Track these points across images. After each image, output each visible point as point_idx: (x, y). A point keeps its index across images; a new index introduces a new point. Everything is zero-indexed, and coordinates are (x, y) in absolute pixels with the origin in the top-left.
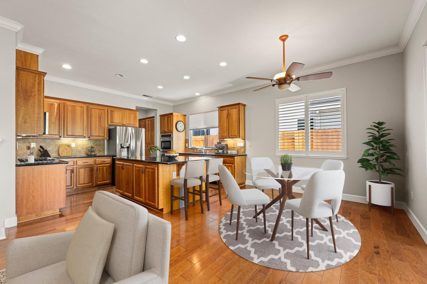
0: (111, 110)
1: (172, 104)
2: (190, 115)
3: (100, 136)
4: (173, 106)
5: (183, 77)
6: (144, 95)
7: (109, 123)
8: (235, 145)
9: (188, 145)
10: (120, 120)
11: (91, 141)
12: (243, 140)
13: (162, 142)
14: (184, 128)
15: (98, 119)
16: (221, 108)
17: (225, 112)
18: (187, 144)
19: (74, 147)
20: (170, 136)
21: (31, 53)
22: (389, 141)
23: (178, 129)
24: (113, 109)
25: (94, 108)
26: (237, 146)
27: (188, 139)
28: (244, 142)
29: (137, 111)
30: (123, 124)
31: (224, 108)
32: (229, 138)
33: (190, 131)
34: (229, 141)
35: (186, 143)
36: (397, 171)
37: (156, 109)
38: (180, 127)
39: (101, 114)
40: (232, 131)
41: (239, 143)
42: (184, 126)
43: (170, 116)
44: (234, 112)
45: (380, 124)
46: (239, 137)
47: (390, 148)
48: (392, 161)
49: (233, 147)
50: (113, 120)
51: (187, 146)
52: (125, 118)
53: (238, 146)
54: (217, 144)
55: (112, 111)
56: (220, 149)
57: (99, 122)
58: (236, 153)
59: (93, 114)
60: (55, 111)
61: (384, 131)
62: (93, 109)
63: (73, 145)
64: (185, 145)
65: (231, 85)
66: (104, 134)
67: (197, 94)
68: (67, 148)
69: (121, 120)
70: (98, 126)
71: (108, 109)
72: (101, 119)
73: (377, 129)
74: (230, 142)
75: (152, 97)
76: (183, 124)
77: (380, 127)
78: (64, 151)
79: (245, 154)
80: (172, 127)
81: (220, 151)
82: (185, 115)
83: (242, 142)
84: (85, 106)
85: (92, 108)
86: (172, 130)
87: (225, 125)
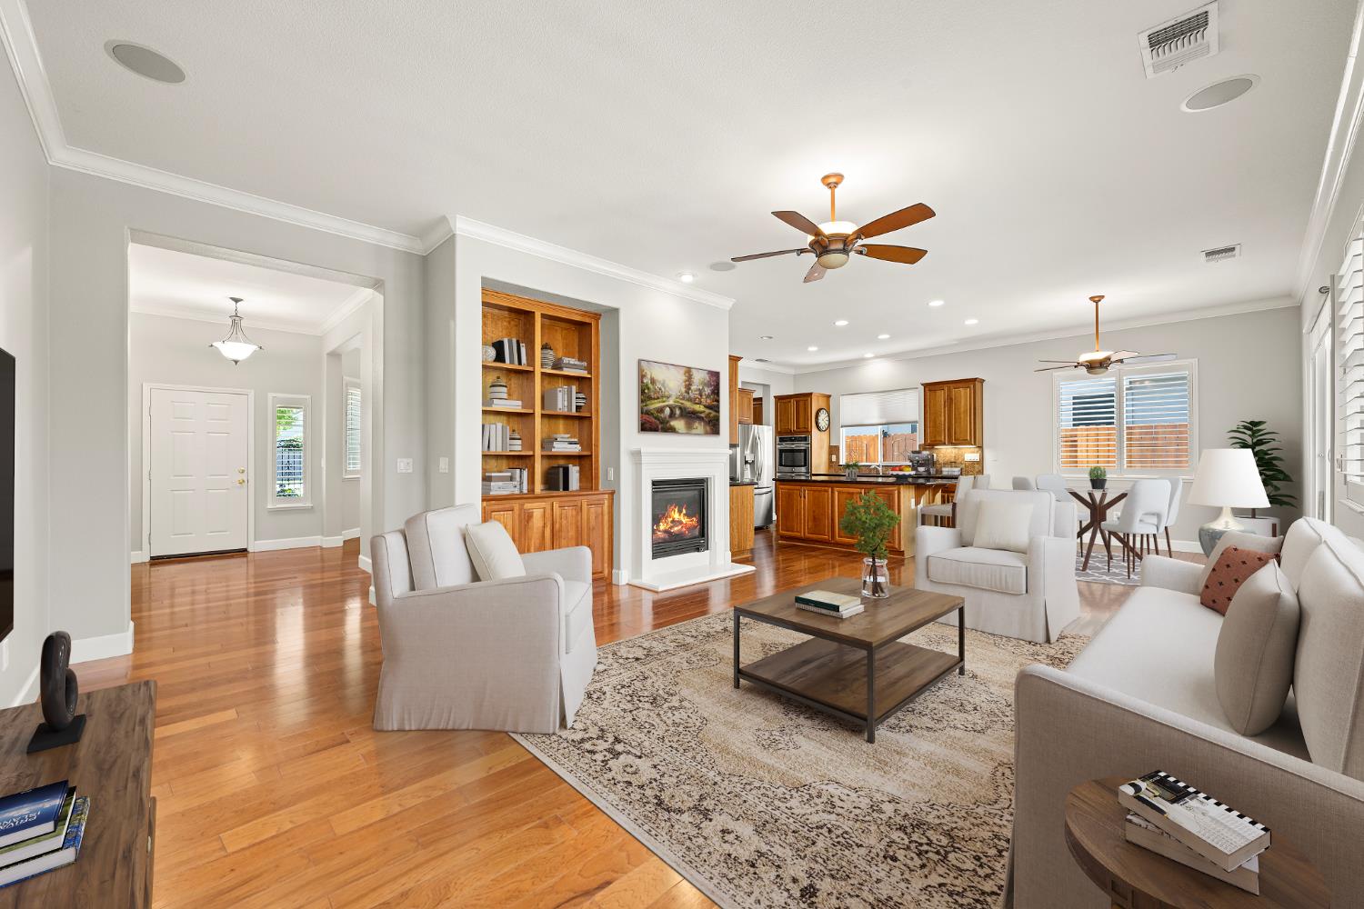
1: (792, 372)
2: (842, 395)
4: (795, 375)
8: (959, 458)
9: (838, 458)
12: (977, 449)
13: (781, 451)
14: (827, 423)
16: (930, 388)
17: (941, 395)
18: (833, 456)
20: (805, 439)
22: (1269, 452)
23: (819, 426)
26: (962, 460)
27: (835, 446)
28: (979, 453)
31: (937, 386)
32: (951, 443)
33: (839, 429)
34: (943, 451)
36: (1285, 499)
37: (767, 383)
38: (823, 420)
40: (958, 430)
41: (970, 454)
42: (827, 419)
43: (805, 399)
44: (963, 394)
45: (1254, 424)
46: (969, 444)
47: (1274, 462)
48: (1275, 483)
49: (953, 460)
51: (834, 460)
53: (964, 460)
56: (922, 465)
58: (961, 471)
61: (1263, 435)
64: (830, 459)
67: (869, 355)
73: (1249, 433)
74: (945, 452)
76: (827, 415)
77: (1254, 429)
80: (808, 422)
81: (921, 469)
82: (829, 396)
83: (976, 453)
86: (808, 428)
87: (943, 418)
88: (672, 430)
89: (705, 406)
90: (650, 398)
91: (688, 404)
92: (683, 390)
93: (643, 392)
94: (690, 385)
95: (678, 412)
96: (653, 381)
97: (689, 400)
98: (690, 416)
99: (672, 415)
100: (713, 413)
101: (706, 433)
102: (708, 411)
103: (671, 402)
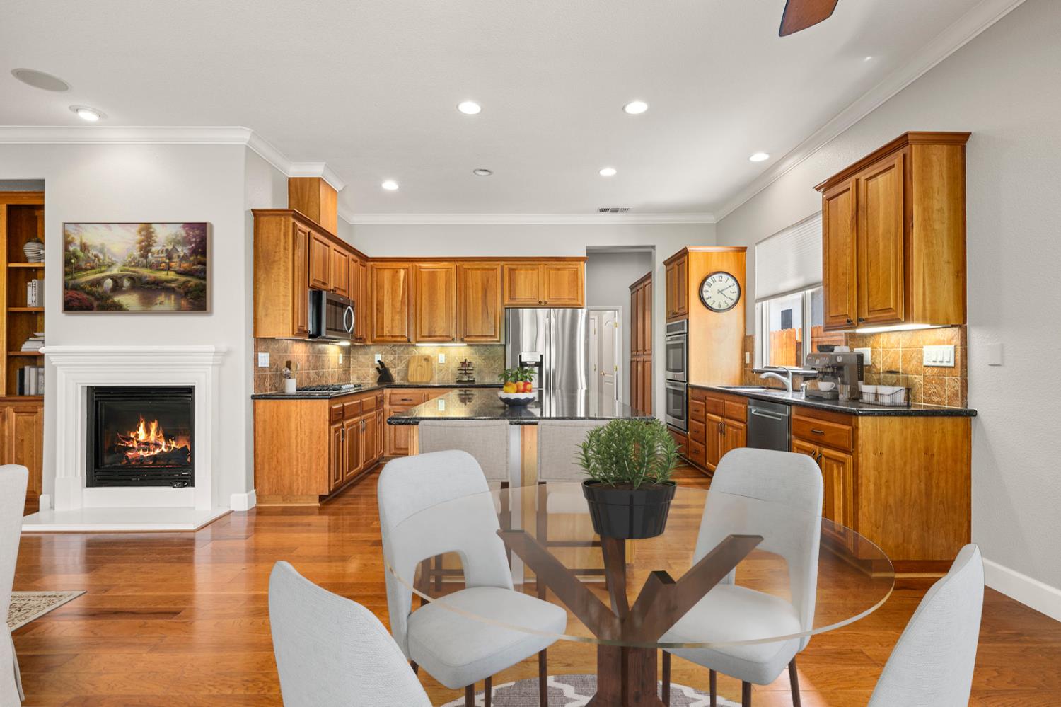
0: (510, 266)
2: (757, 244)
3: (486, 336)
4: (716, 224)
5: (624, 108)
6: (602, 210)
7: (507, 301)
8: (912, 358)
9: (752, 357)
10: (532, 290)
11: (475, 347)
12: (942, 332)
13: (668, 347)
14: (735, 296)
15: (480, 295)
16: (833, 188)
17: (845, 204)
18: (748, 354)
19: (444, 362)
20: (682, 326)
21: (310, 178)
23: (709, 302)
24: (513, 265)
25: (472, 269)
26: (920, 361)
27: (750, 336)
28: (957, 341)
29: (580, 261)
30: (541, 300)
31: (841, 184)
32: (863, 321)
33: (758, 305)
34: (874, 340)
35: (744, 350)
37: (652, 244)
38: (719, 292)
39: (488, 281)
40: (873, 285)
41: (931, 345)
42: (735, 288)
43: (683, 259)
44: (882, 190)
46: (908, 317)
49: (901, 366)
50: (515, 294)
51: (748, 361)
52: (546, 286)
53: (925, 363)
54: (816, 351)
55: (512, 271)
56: (824, 379)
57: (482, 302)
58: (900, 398)
59: (471, 283)
60: (400, 286)
62: (470, 272)
63: (442, 358)
64: (743, 358)
65: (868, 58)
66: (495, 331)
68: (424, 363)
69: (535, 290)
70: (480, 311)
71: (502, 267)
72: (489, 295)
75: (627, 210)
76: (731, 281)
78: (417, 370)
79: (965, 404)
80: (686, 297)
81: (825, 386)
82: (744, 249)
83: (949, 343)
84: (453, 265)
85: (469, 269)
86: (686, 307)
88: (118, 308)
89: (179, 273)
90: (79, 269)
91: (146, 272)
92: (137, 254)
93: (67, 262)
94: (150, 245)
95: (126, 283)
96: (84, 247)
97: (149, 266)
98: (149, 290)
99: (117, 287)
100: (193, 281)
101: (179, 310)
102: (183, 279)
103: (115, 271)
